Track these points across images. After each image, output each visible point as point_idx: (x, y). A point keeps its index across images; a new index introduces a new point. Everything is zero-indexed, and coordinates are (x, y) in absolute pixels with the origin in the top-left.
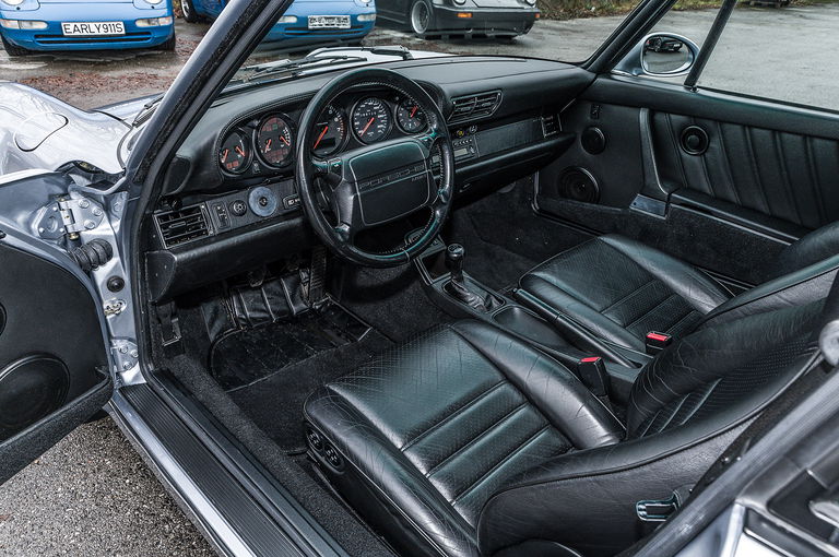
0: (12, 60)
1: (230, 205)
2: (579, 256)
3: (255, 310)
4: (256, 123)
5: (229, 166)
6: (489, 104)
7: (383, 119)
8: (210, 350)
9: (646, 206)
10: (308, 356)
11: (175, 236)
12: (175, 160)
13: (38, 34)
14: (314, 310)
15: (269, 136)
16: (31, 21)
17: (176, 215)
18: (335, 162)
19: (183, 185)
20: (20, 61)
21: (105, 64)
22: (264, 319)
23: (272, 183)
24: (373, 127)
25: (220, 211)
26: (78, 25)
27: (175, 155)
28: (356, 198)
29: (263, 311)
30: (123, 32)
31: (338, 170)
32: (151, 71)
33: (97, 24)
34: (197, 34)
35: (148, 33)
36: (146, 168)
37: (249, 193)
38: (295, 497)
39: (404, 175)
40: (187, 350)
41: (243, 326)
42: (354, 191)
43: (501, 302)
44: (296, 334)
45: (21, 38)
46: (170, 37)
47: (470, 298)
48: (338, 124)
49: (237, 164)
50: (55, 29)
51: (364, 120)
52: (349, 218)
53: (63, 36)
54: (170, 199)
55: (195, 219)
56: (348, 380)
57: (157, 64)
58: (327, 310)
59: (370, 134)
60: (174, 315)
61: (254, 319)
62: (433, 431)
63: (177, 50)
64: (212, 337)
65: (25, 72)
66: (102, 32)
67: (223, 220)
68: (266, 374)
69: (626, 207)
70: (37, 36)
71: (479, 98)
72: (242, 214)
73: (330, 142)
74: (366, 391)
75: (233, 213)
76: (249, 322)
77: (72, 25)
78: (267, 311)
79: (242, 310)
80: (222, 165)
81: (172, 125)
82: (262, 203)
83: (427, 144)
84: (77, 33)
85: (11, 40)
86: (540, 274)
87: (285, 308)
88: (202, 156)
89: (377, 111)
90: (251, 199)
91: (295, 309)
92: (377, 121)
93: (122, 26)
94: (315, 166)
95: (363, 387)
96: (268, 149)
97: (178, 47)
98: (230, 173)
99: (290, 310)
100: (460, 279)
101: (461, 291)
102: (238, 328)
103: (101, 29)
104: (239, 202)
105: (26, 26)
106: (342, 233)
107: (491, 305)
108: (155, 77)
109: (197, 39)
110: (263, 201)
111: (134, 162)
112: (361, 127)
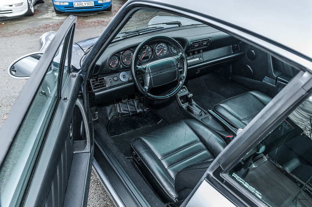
0: (57, 16)
1: (113, 78)
2: (239, 99)
3: (124, 110)
4: (121, 53)
5: (113, 66)
6: (206, 43)
7: (166, 49)
8: (108, 123)
9: (268, 81)
10: (139, 127)
11: (96, 87)
12: (95, 65)
13: (66, 7)
14: (145, 112)
15: (125, 56)
16: (63, 2)
17: (97, 80)
18: (144, 66)
19: (98, 72)
20: (60, 16)
21: (87, 16)
22: (127, 114)
23: (127, 70)
24: (162, 52)
25: (110, 80)
26: (79, 3)
27: (95, 64)
28: (150, 78)
29: (127, 111)
30: (94, 5)
31: (145, 69)
32: (102, 19)
33: (85, 2)
34: (120, 4)
35: (102, 5)
36: (87, 68)
37: (120, 74)
38: (125, 170)
39: (168, 70)
40: (100, 122)
41: (120, 115)
42: (150, 76)
43: (206, 114)
44: (137, 119)
45: (60, 8)
46: (110, 6)
47: (195, 112)
48: (150, 52)
49: (115, 65)
50: (71, 5)
51: (159, 50)
52: (148, 84)
53: (73, 7)
54: (95, 76)
55: (102, 82)
56: (146, 136)
57: (104, 16)
58: (149, 112)
59: (161, 54)
60: (96, 111)
61: (124, 114)
62: (172, 155)
63: (112, 10)
64: (109, 118)
65: (61, 20)
66: (87, 5)
67: (111, 82)
68: (125, 132)
69: (262, 81)
70: (65, 7)
71: (202, 41)
72: (117, 81)
73: (147, 57)
74: (152, 140)
75: (114, 80)
76: (122, 114)
77: (77, 3)
78: (128, 111)
79: (120, 111)
80: (110, 66)
81: (94, 56)
82: (123, 77)
83: (177, 60)
84: (78, 6)
85: (57, 9)
86: (222, 105)
87: (135, 110)
88: (104, 64)
89: (164, 47)
90: (120, 76)
91: (138, 111)
92: (164, 50)
93: (93, 3)
94: (137, 68)
95: (151, 139)
96: (125, 60)
97: (113, 9)
98: (113, 68)
99: (136, 111)
100: (191, 105)
101: (191, 109)
102: (118, 116)
103: (86, 4)
104: (116, 77)
105: (62, 4)
106: (145, 89)
107: (202, 114)
108: (104, 21)
109: (120, 6)
110: (124, 76)
111: (83, 66)
112: (158, 52)
